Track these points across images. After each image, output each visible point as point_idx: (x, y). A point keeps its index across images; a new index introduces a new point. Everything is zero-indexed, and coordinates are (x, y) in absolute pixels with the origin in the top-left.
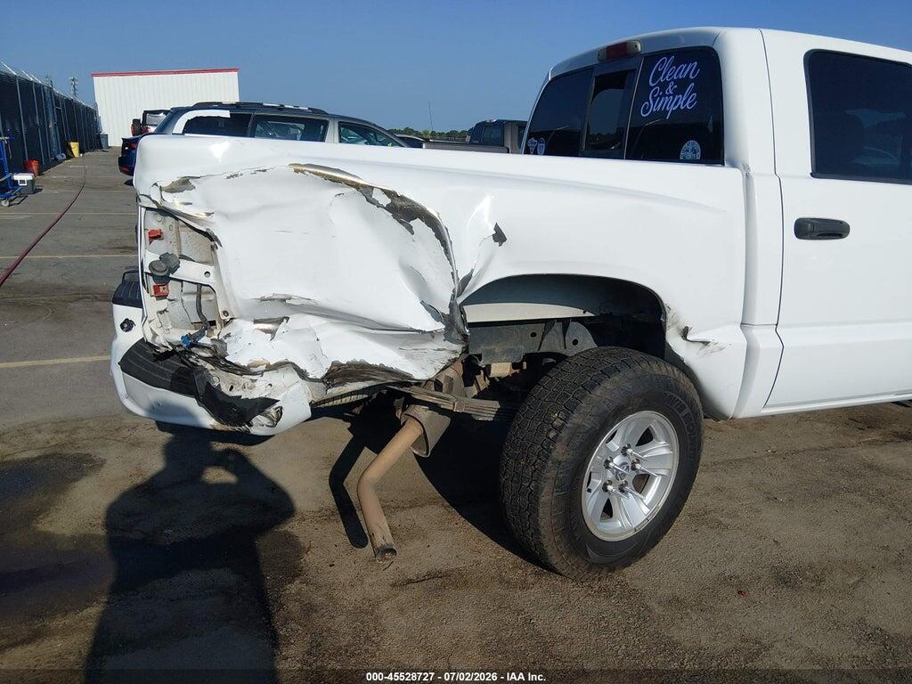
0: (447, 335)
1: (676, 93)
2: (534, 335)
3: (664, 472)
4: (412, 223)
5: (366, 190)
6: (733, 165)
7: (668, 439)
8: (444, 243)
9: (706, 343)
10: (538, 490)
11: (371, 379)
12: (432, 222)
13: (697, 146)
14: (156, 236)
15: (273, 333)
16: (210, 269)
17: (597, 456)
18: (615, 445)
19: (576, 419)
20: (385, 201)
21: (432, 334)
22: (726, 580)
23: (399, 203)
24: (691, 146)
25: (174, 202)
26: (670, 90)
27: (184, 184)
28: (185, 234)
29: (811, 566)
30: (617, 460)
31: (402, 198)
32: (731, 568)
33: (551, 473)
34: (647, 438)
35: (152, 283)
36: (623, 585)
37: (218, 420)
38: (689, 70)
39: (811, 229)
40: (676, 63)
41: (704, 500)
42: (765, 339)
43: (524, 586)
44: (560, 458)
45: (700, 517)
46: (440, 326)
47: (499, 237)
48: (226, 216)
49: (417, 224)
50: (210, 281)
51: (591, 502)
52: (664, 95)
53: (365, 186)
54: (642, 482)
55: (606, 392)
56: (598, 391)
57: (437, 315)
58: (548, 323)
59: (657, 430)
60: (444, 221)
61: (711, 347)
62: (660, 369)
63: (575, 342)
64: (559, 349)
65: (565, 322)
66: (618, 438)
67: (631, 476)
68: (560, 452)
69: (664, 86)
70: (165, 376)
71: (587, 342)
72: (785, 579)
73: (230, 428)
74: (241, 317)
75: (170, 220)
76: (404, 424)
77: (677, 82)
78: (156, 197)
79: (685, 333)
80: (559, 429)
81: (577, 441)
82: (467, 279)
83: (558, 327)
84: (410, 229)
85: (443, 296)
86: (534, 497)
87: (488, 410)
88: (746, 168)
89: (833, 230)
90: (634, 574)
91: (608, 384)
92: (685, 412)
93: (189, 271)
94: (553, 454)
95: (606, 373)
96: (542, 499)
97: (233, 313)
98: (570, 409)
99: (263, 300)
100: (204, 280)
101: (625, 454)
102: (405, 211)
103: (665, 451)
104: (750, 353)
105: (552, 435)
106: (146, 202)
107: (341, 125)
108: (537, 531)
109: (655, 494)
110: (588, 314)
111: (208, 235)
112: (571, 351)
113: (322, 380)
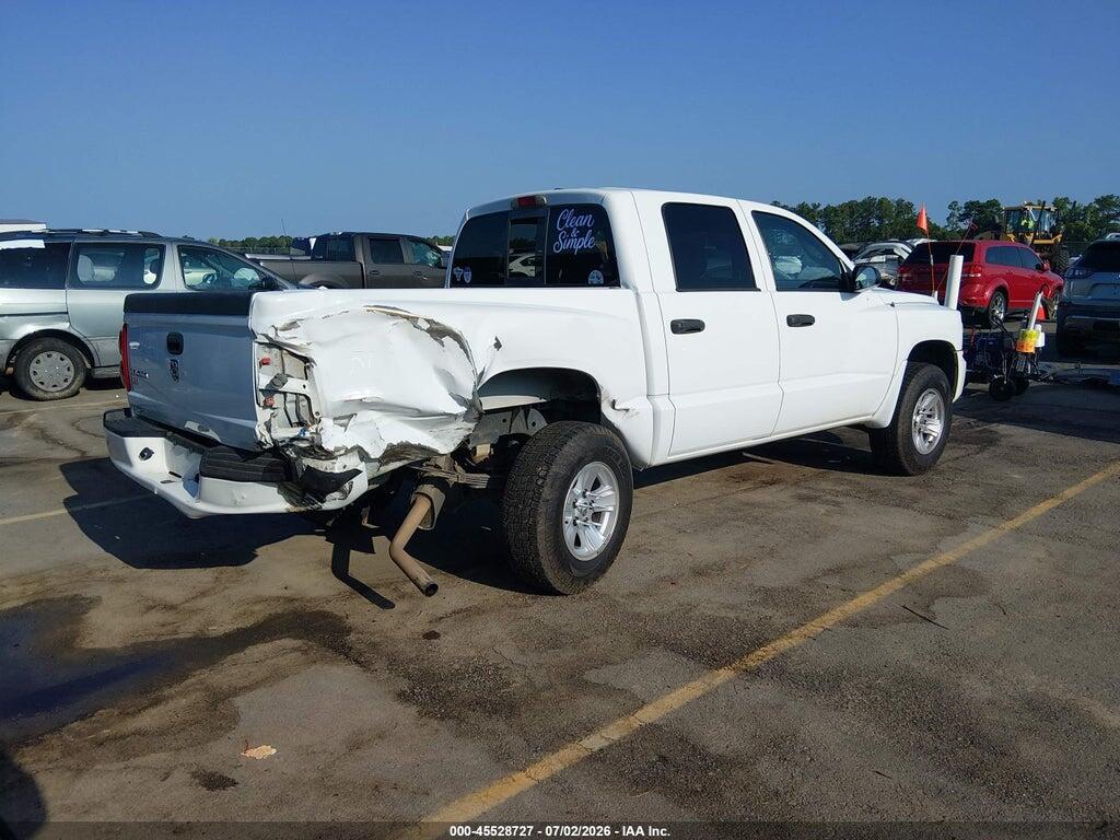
0: (466, 417)
1: (579, 236)
2: (504, 421)
3: (611, 509)
4: (443, 339)
5: (413, 320)
6: (627, 287)
7: (611, 484)
8: (466, 351)
9: (627, 410)
10: (535, 523)
11: (405, 459)
12: (457, 337)
13: (600, 274)
14: (264, 363)
15: (345, 426)
16: (306, 383)
17: (568, 499)
18: (578, 490)
19: (554, 468)
20: (426, 326)
21: (456, 416)
22: (662, 579)
23: (435, 327)
24: (595, 275)
25: (283, 337)
26: (574, 234)
27: (293, 325)
28: (288, 359)
29: (715, 564)
30: (580, 502)
31: (437, 324)
32: (664, 573)
33: (542, 509)
34: (596, 485)
35: (262, 398)
36: (596, 594)
37: (292, 503)
38: (586, 220)
39: (681, 327)
40: (576, 215)
41: (636, 540)
42: (662, 404)
43: (527, 605)
44: (549, 498)
45: (637, 550)
46: (463, 409)
47: (498, 345)
48: (320, 344)
49: (447, 340)
50: (306, 391)
51: (569, 533)
52: (570, 237)
53: (412, 318)
54: (597, 516)
55: (572, 448)
56: (566, 448)
57: (462, 401)
58: (514, 410)
59: (603, 479)
60: (466, 336)
61: (630, 413)
62: (602, 431)
63: (534, 424)
64: (523, 430)
65: (526, 408)
66: (579, 484)
67: (589, 514)
68: (547, 493)
69: (569, 231)
70: (258, 471)
71: (541, 423)
72: (699, 572)
73: (303, 509)
74: (327, 417)
75: (275, 351)
76: (414, 502)
77: (579, 228)
78: (272, 335)
79: (613, 404)
80: (544, 478)
81: (557, 484)
82: (482, 373)
83: (522, 413)
84: (442, 344)
85: (468, 388)
86: (533, 528)
87: (481, 481)
88: (635, 289)
89: (694, 326)
90: (600, 585)
91: (571, 443)
92: (620, 460)
93: (293, 385)
94: (543, 495)
95: (569, 437)
96: (539, 530)
97: (323, 413)
98: (549, 464)
99: (346, 401)
100: (303, 391)
101: (585, 497)
102: (438, 332)
103: (610, 493)
104: (656, 415)
105: (540, 482)
106: (261, 339)
107: (181, 249)
108: (537, 555)
109: (607, 525)
110: (543, 400)
111: (305, 360)
112: (532, 432)
113: (378, 460)
